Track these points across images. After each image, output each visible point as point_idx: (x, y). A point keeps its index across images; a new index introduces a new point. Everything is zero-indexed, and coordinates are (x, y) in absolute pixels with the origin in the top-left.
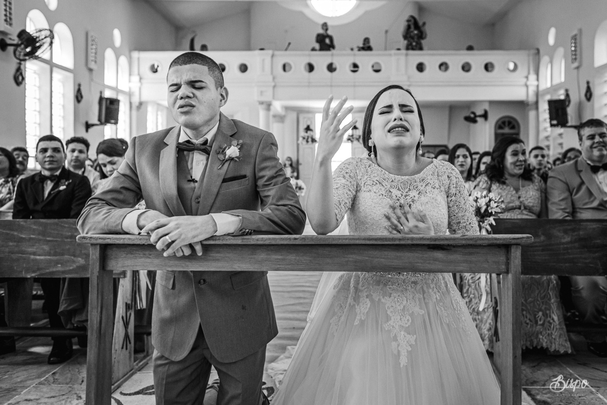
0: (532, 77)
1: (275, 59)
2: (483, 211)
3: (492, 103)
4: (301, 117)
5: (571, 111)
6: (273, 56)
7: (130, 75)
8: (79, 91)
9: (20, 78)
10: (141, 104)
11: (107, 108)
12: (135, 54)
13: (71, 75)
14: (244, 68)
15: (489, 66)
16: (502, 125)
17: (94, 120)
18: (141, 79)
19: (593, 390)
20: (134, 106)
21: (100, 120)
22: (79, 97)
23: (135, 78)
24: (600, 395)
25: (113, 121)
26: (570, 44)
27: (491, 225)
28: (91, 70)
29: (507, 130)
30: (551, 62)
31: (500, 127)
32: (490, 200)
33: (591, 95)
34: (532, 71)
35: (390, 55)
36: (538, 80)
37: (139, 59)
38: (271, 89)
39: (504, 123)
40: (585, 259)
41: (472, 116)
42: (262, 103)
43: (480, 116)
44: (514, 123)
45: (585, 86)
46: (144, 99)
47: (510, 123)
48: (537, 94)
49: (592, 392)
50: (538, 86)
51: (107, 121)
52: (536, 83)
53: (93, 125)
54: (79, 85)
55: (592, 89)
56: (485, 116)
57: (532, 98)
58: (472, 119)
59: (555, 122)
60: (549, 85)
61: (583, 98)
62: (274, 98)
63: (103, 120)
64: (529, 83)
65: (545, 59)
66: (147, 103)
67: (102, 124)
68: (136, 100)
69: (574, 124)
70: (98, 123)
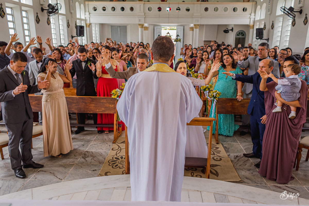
0: (253, 14)
1: (145, 5)
2: (215, 96)
3: (235, 25)
4: (155, 28)
5: (265, 32)
6: (144, 4)
7: (85, 12)
8: (68, 23)
9: (49, 22)
10: (90, 24)
11: (80, 30)
12: (87, 3)
13: (65, 17)
14: (132, 9)
15: (235, 9)
16: (239, 34)
17: (75, 34)
18: (89, 13)
19: (240, 144)
20: (88, 26)
21: (77, 35)
22: (68, 26)
23: (87, 13)
24: (241, 145)
25: (82, 35)
26: (268, 3)
27: (217, 100)
28: (71, 13)
29: (240, 36)
30: (261, 8)
31: (238, 35)
32: (217, 93)
33: (273, 27)
34: (253, 12)
35: (194, 4)
36: (255, 16)
37: (88, 4)
38: (144, 18)
39: (239, 33)
40: (242, 110)
41: (227, 29)
42: (140, 25)
43: (230, 30)
44: (244, 33)
45: (272, 22)
46: (91, 22)
47: (242, 33)
48: (254, 22)
49: (239, 144)
50: (255, 18)
51: (80, 35)
52: (254, 17)
53: (74, 37)
54: (68, 20)
55: (274, 24)
56: (232, 30)
57: (252, 24)
58: (226, 31)
59: (258, 38)
60: (259, 19)
61: (271, 28)
62: (145, 23)
63: (78, 35)
64: (251, 17)
65: (259, 7)
66: (92, 23)
67: (78, 36)
68: (88, 22)
69: (266, 38)
70: (76, 36)
